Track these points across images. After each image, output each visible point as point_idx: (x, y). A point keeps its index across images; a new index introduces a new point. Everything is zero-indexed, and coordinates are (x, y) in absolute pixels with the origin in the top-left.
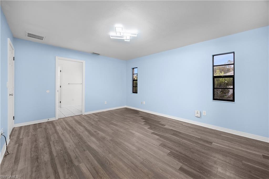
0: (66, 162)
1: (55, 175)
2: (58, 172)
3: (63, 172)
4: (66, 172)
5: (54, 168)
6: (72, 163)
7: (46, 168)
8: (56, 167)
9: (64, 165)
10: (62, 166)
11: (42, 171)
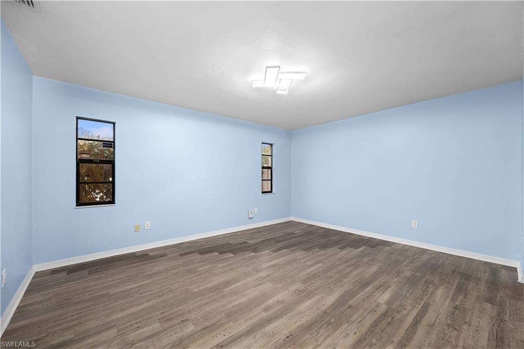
0: (392, 319)
1: (419, 320)
2: (414, 320)
3: (407, 315)
4: (405, 312)
5: (414, 329)
6: (386, 312)
7: (424, 341)
8: (410, 327)
9: (398, 318)
10: (401, 321)
11: (433, 342)
